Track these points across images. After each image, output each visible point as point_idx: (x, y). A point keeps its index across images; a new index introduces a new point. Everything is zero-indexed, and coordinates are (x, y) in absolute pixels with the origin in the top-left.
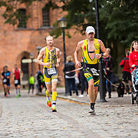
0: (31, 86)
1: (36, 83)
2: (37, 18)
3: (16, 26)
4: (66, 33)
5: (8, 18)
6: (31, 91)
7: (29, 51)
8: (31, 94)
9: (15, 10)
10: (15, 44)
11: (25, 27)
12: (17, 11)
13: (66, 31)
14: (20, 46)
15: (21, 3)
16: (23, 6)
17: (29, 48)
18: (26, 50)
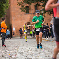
0: (31, 35)
1: (33, 33)
2: (33, 9)
3: (25, 12)
4: (44, 15)
5: (22, 10)
6: (31, 36)
7: (30, 22)
8: (31, 37)
9: (25, 7)
10: (25, 19)
11: (28, 13)
12: (26, 7)
13: (43, 14)
14: (26, 20)
15: (27, 4)
16: (28, 5)
17: (30, 20)
18: (29, 21)
